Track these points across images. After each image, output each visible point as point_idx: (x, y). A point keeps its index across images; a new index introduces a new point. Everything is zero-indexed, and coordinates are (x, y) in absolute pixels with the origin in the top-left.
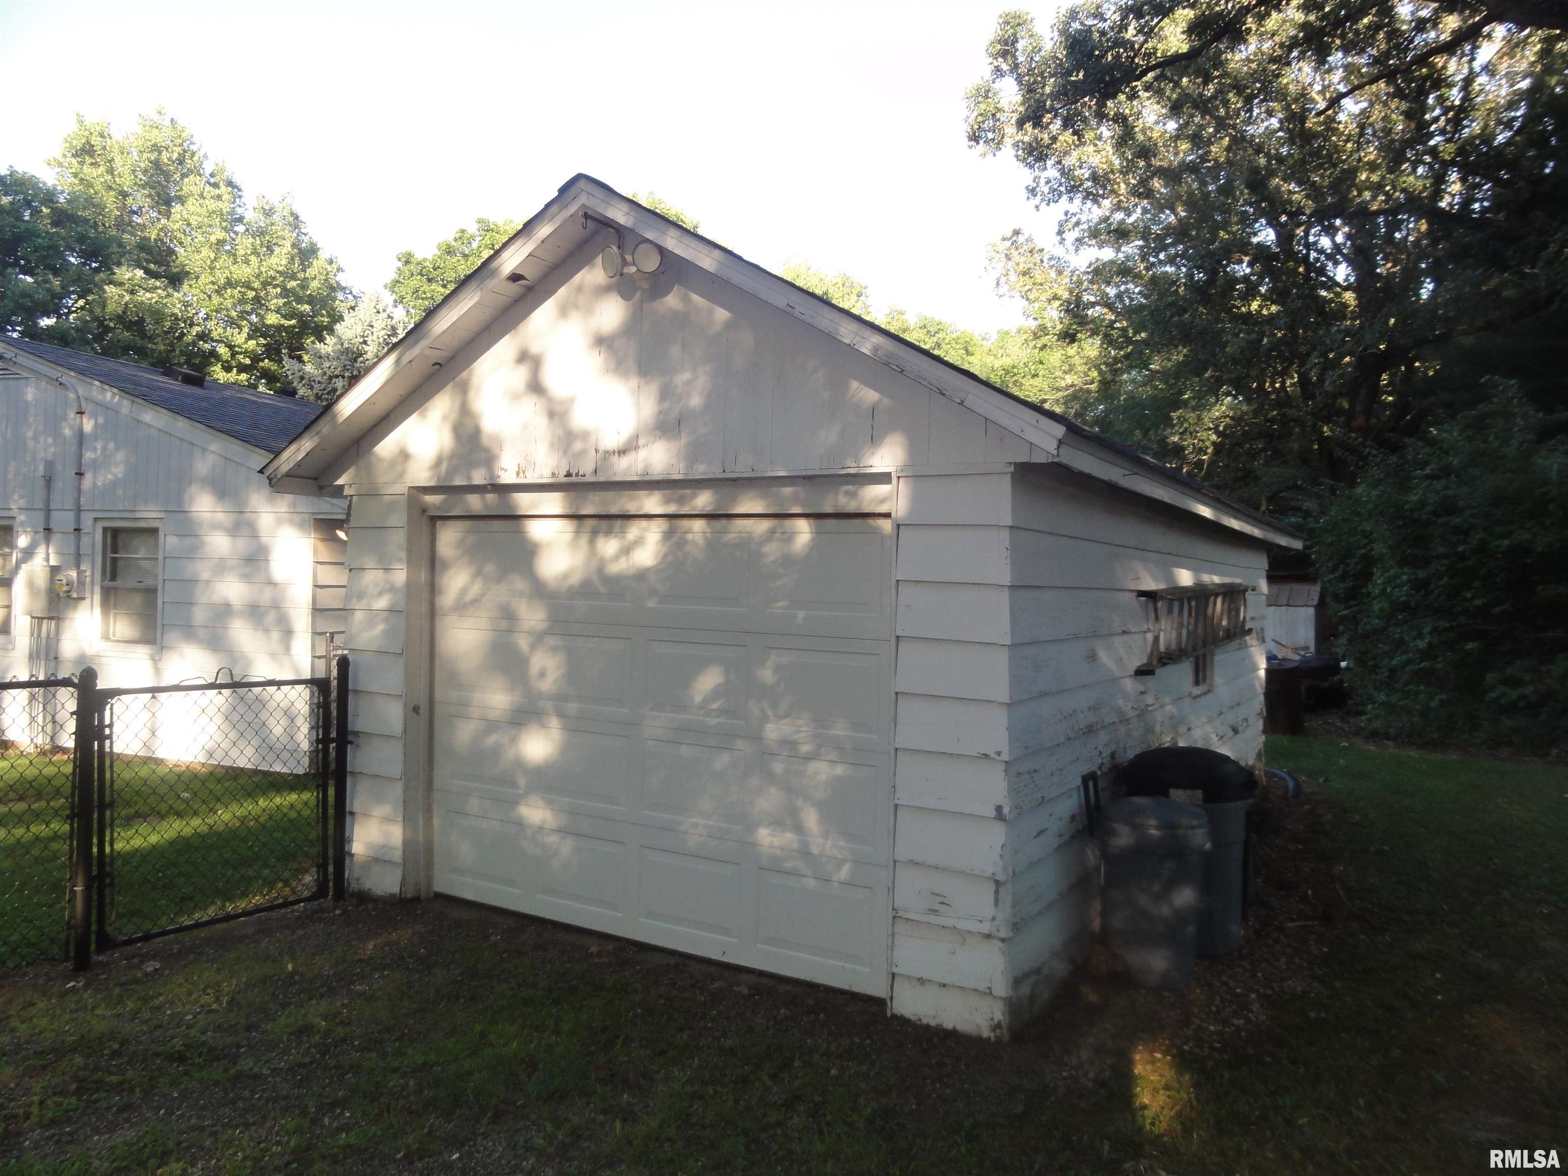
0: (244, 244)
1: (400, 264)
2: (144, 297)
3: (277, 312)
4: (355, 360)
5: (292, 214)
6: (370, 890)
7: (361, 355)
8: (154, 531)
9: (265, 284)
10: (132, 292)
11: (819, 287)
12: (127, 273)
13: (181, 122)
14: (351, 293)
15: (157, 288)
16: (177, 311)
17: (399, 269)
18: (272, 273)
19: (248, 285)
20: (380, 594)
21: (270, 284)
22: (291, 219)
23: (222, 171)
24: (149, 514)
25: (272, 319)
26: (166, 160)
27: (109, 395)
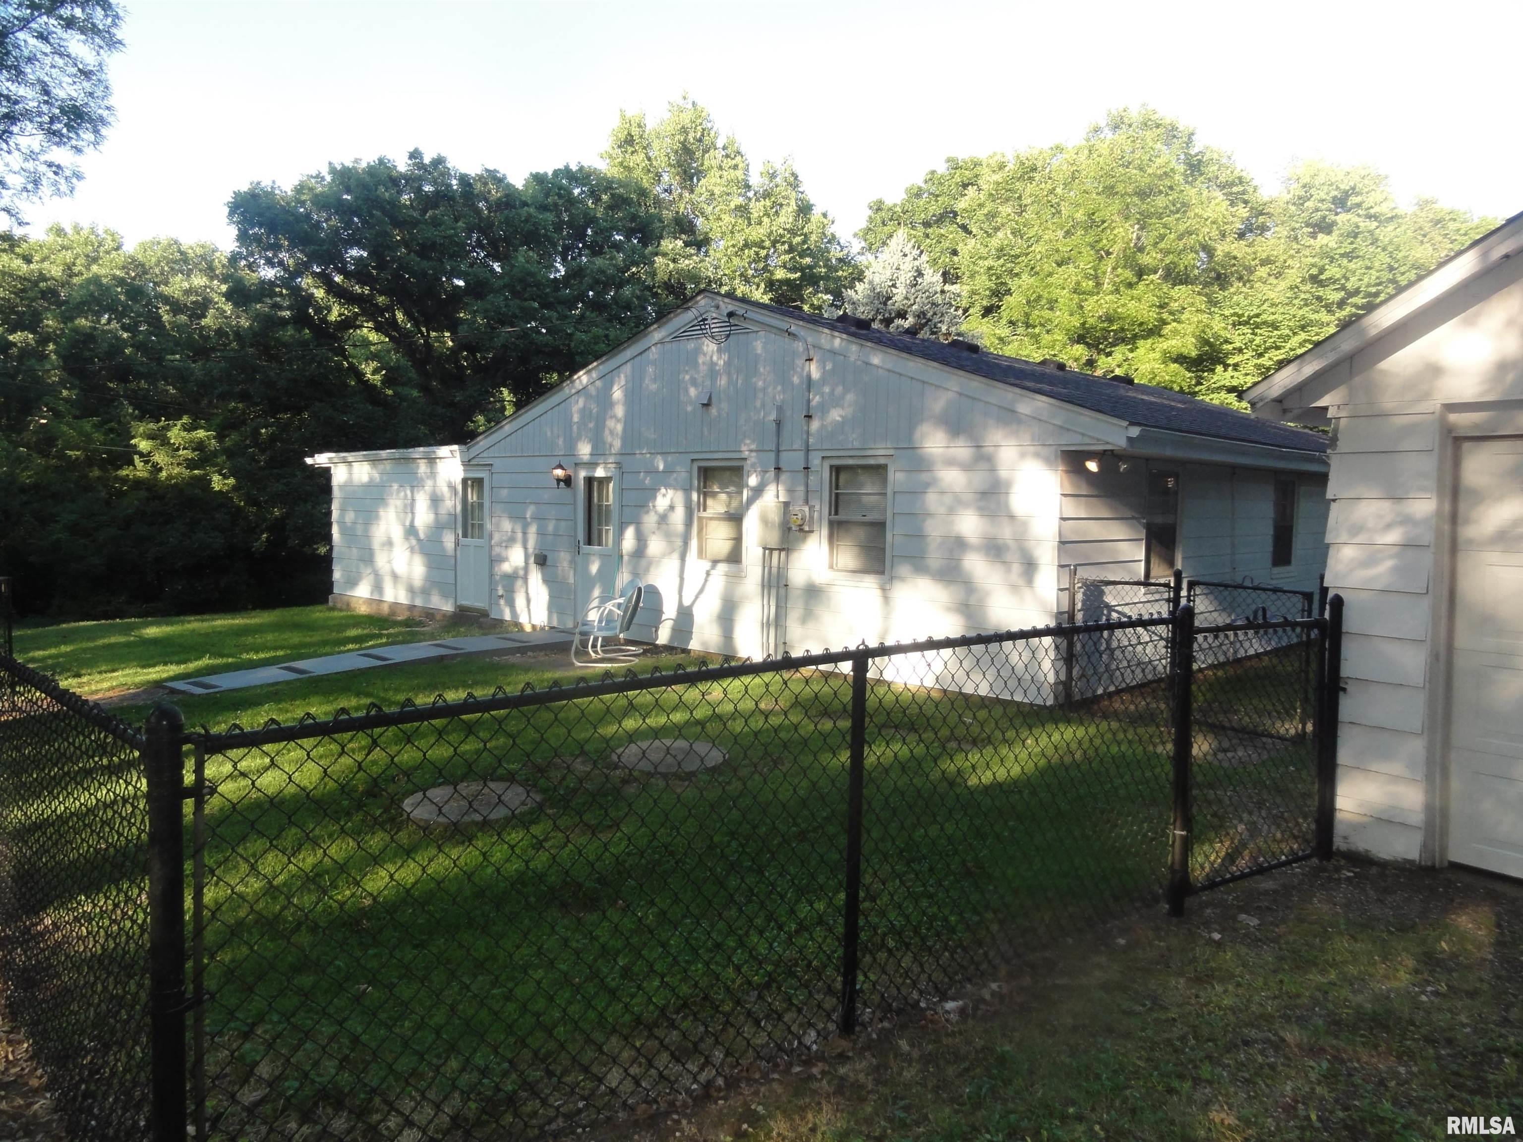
0: (757, 208)
1: (870, 212)
2: (684, 264)
3: (785, 267)
4: (885, 304)
5: (793, 174)
6: (1367, 851)
7: (889, 298)
8: (884, 467)
9: (774, 243)
10: (674, 261)
11: (1346, 181)
12: (669, 245)
13: (700, 104)
14: (839, 244)
15: (692, 255)
16: (710, 274)
17: (870, 218)
18: (781, 231)
19: (760, 245)
20: (1388, 527)
21: (778, 242)
22: (792, 179)
23: (733, 143)
24: (880, 452)
25: (780, 274)
26: (692, 140)
27: (837, 342)
